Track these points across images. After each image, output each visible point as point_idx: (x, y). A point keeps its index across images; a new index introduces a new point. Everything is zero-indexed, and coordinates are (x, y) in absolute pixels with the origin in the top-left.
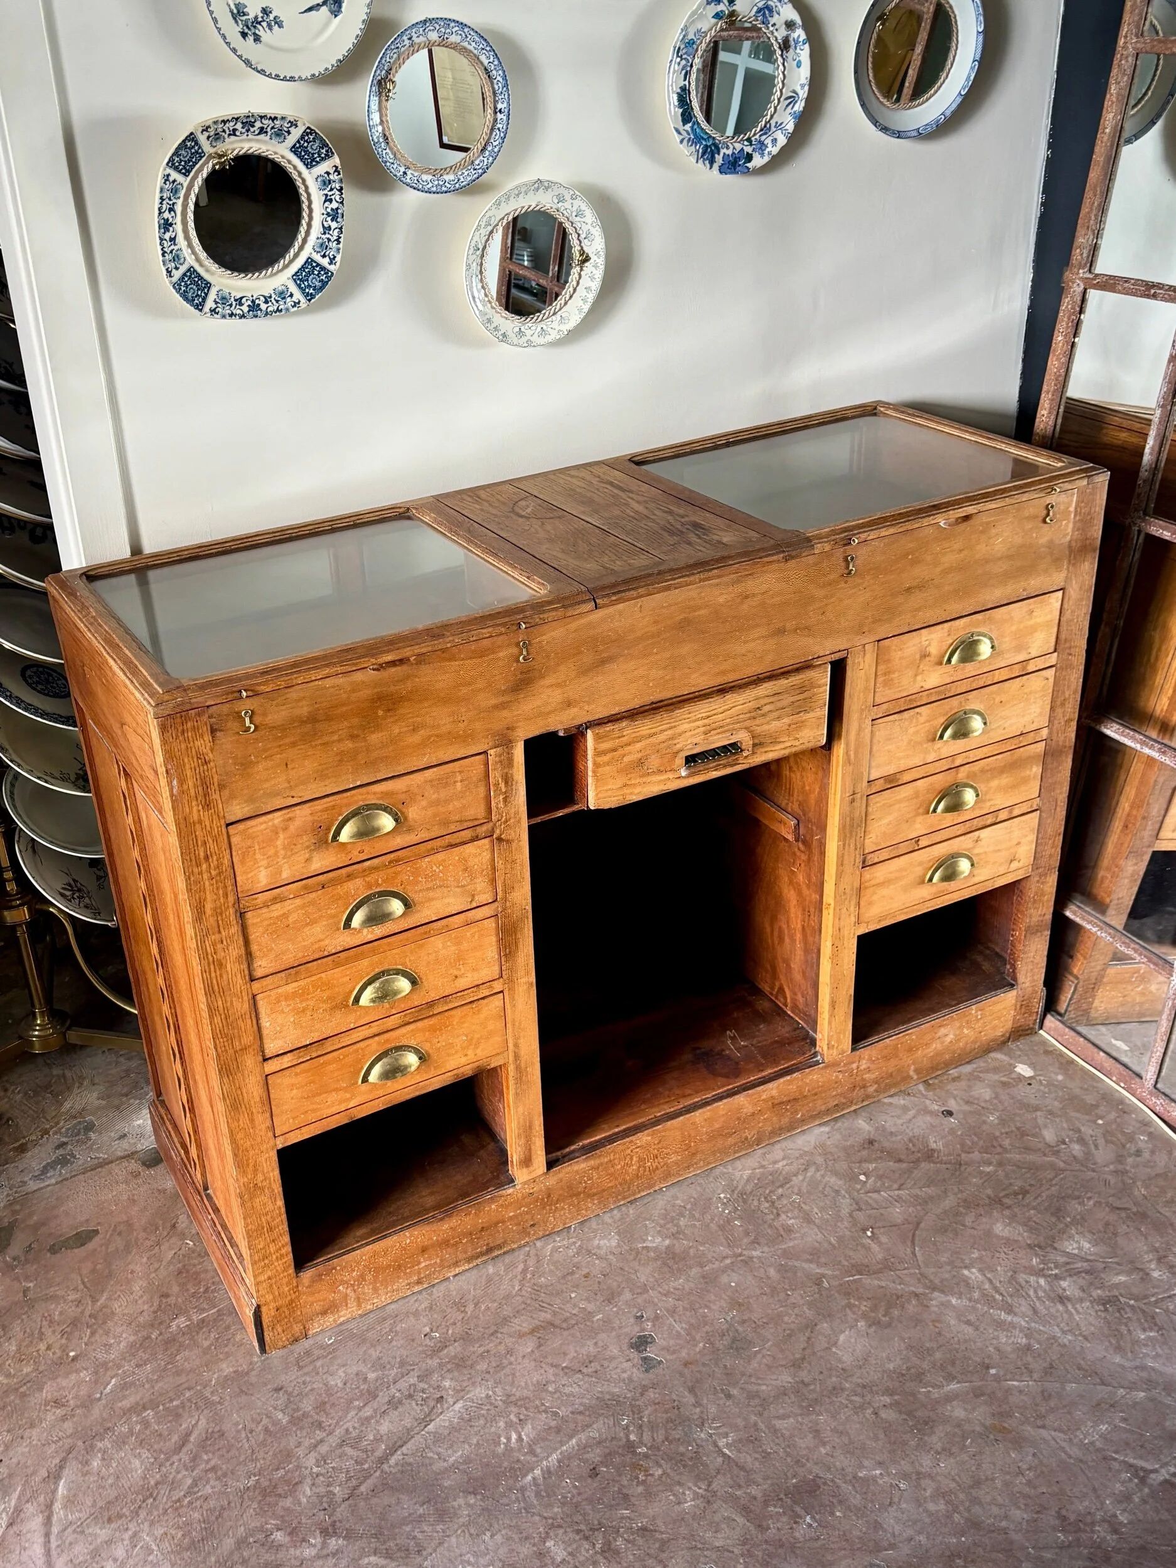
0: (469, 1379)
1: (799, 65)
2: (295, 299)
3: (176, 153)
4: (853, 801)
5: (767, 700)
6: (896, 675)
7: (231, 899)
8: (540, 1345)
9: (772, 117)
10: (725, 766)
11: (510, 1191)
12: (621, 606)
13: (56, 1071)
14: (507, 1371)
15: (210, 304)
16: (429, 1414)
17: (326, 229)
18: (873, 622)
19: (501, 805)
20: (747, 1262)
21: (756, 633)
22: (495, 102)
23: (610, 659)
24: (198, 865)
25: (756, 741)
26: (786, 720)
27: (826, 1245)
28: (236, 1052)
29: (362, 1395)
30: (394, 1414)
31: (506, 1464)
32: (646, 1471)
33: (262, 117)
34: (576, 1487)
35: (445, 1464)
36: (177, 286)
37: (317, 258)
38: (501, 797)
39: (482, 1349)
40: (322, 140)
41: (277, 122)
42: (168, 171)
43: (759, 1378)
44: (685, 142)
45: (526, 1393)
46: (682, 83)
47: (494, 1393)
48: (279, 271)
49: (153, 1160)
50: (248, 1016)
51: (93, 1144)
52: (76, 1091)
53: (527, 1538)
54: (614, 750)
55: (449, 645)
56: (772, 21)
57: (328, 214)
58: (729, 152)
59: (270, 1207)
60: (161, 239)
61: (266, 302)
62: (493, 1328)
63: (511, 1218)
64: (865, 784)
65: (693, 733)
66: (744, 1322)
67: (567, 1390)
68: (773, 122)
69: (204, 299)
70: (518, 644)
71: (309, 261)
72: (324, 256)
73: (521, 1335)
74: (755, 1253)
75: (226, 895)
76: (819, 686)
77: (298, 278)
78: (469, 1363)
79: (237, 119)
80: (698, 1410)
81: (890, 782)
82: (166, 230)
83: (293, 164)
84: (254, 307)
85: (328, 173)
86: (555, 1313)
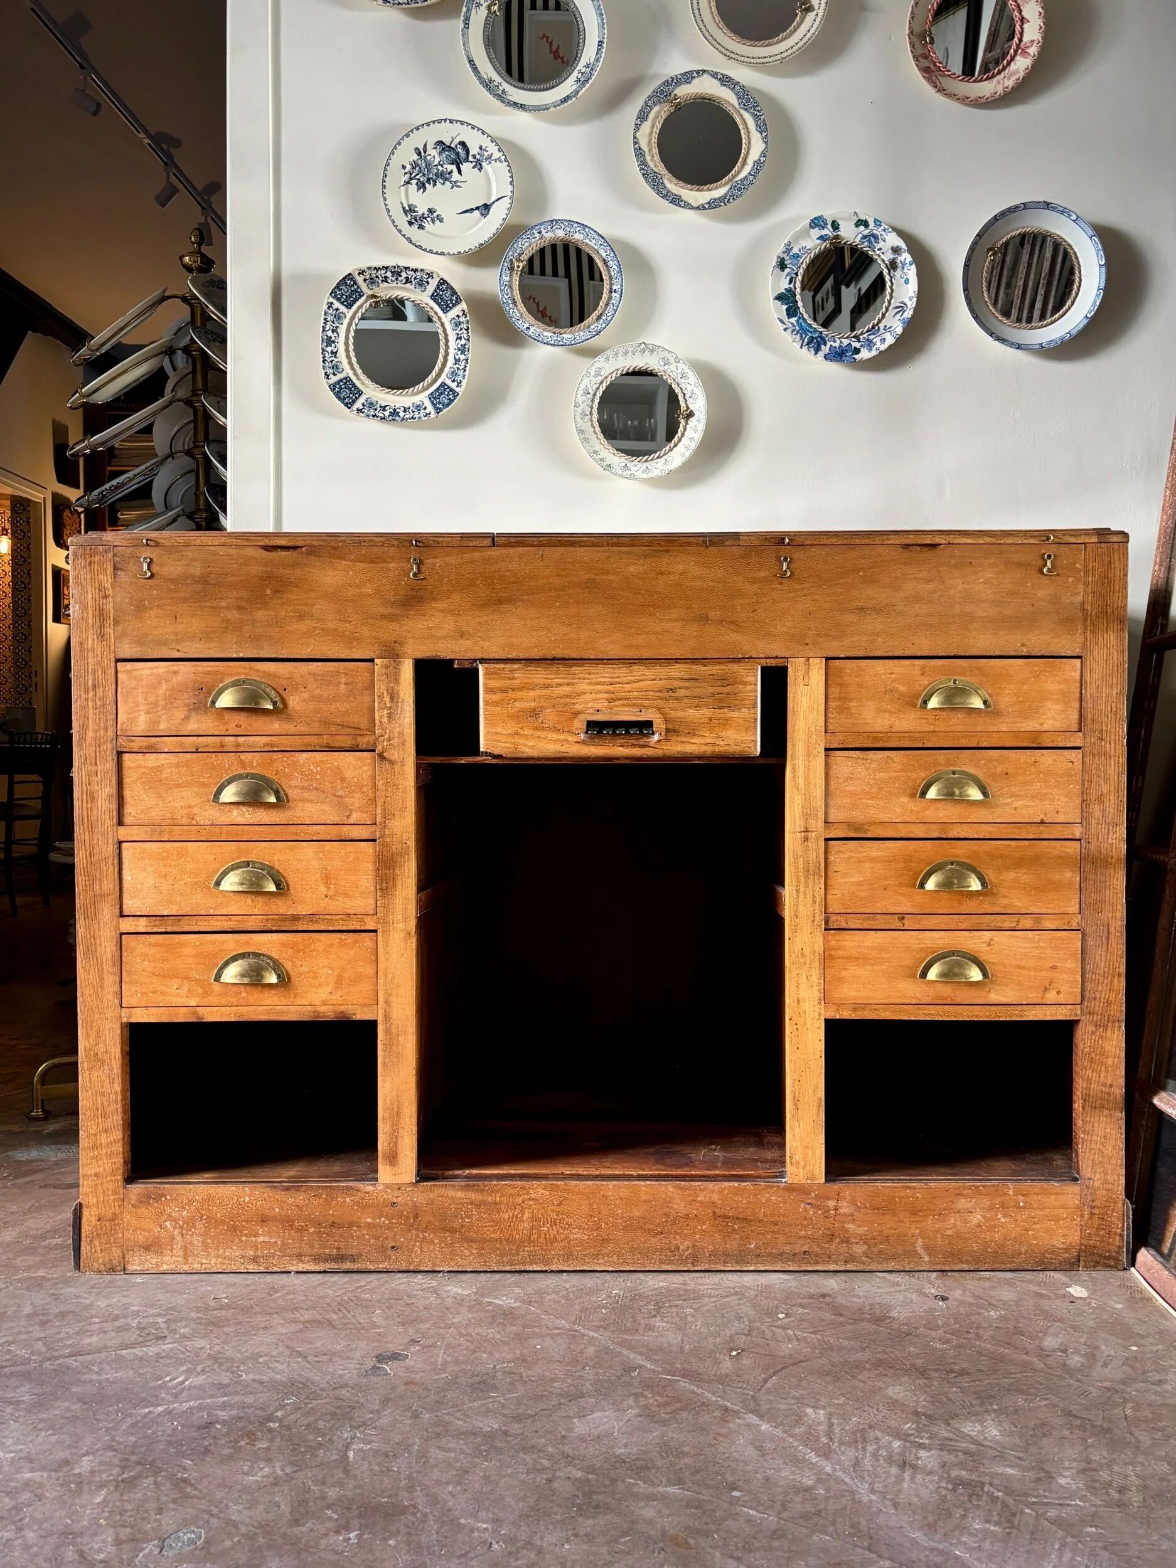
0: (206, 1333)
1: (907, 282)
2: (427, 411)
3: (338, 287)
4: (806, 839)
5: (681, 684)
6: (854, 704)
7: (111, 733)
8: (298, 1332)
9: (880, 321)
10: (634, 745)
11: (370, 1188)
12: (521, 550)
14: (245, 1338)
15: (358, 404)
16: (137, 1344)
17: (457, 361)
18: (818, 635)
19: (385, 720)
21: (674, 614)
22: (611, 284)
23: (510, 601)
24: (87, 691)
25: (670, 726)
26: (707, 712)
27: (675, 1348)
28: (95, 895)
30: (110, 1335)
31: (143, 1394)
32: (253, 1440)
33: (406, 269)
34: (175, 1429)
35: (95, 1378)
36: (332, 387)
37: (449, 382)
38: (386, 712)
39: (247, 1319)
40: (452, 288)
41: (418, 274)
42: (331, 300)
44: (789, 331)
45: (236, 1356)
46: (787, 286)
47: (211, 1347)
48: (419, 391)
50: (111, 861)
54: (505, 691)
55: (340, 544)
56: (878, 246)
57: (459, 349)
58: (837, 345)
59: (107, 1086)
60: (323, 350)
61: (405, 411)
62: (278, 1310)
63: (368, 1226)
64: (821, 823)
65: (594, 696)
66: (511, 1373)
67: (275, 1365)
68: (882, 326)
69: (354, 401)
70: (409, 561)
71: (443, 385)
72: (454, 381)
73: (293, 1321)
74: (592, 1334)
75: (106, 729)
76: (745, 684)
77: (432, 396)
78: (222, 1324)
79: (387, 269)
80: (370, 1416)
81: (857, 830)
82: (329, 345)
83: (433, 307)
84: (394, 414)
85: (458, 316)
86: (344, 1317)
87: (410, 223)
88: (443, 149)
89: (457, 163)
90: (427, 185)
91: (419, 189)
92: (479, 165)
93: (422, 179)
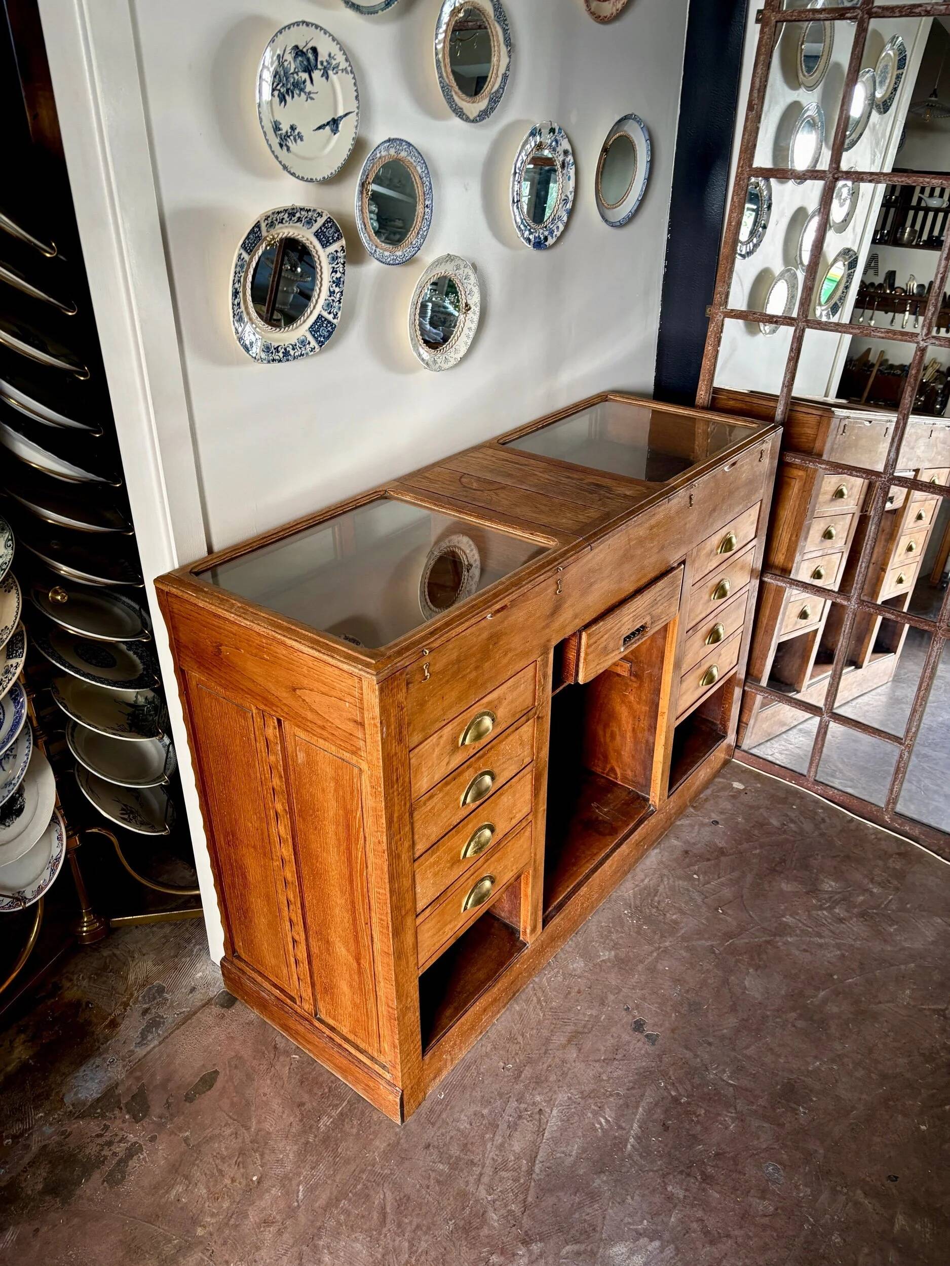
0: (550, 1090)
1: (569, 179)
2: (311, 346)
3: (248, 238)
4: (680, 646)
5: (659, 594)
7: (407, 805)
8: (580, 1050)
9: (557, 212)
10: (639, 640)
11: (524, 952)
13: (106, 953)
14: (570, 1075)
16: (540, 1126)
17: (332, 293)
18: (697, 535)
19: (540, 694)
20: (666, 951)
22: (425, 200)
23: (594, 582)
24: (392, 787)
25: (653, 620)
26: (665, 604)
27: (701, 926)
28: (402, 917)
29: (487, 1128)
30: (517, 1134)
31: (609, 1143)
32: (695, 1114)
33: (301, 209)
34: (660, 1141)
35: (572, 1158)
37: (325, 314)
38: (541, 688)
39: (545, 1066)
40: (336, 227)
41: (310, 213)
42: (241, 251)
43: (718, 1026)
45: (591, 1087)
47: (572, 1093)
48: (301, 325)
49: (228, 1001)
50: (410, 889)
51: (172, 1002)
52: (132, 964)
53: (654, 1190)
54: (596, 642)
55: (525, 591)
56: (557, 149)
57: (334, 282)
58: (537, 235)
60: (233, 305)
61: (293, 349)
62: (544, 1048)
63: (525, 969)
64: (685, 634)
65: (628, 622)
66: (688, 991)
67: (615, 1075)
68: (557, 216)
70: (557, 582)
71: (320, 317)
72: (330, 313)
73: (564, 1047)
74: (667, 944)
77: (313, 330)
78: (543, 1078)
79: (286, 211)
80: (698, 1060)
82: (236, 297)
83: (314, 244)
84: (286, 353)
85: (336, 251)
86: (575, 1024)
87: (281, 146)
88: (297, 54)
89: (309, 70)
90: (287, 97)
91: (281, 102)
92: (326, 75)
93: (282, 90)
